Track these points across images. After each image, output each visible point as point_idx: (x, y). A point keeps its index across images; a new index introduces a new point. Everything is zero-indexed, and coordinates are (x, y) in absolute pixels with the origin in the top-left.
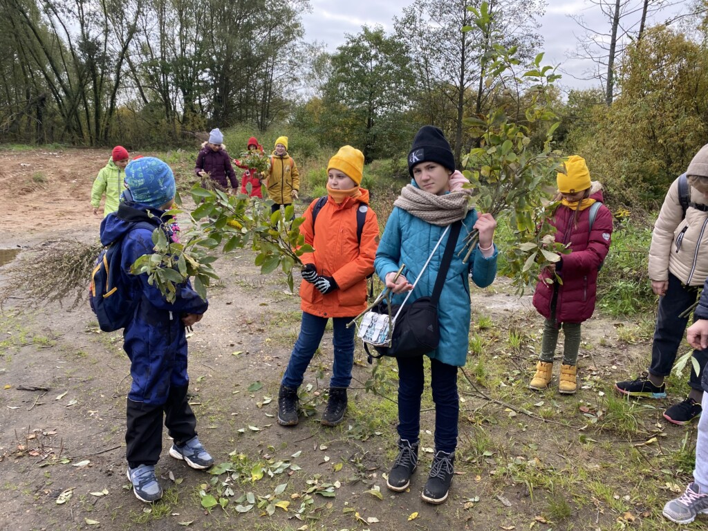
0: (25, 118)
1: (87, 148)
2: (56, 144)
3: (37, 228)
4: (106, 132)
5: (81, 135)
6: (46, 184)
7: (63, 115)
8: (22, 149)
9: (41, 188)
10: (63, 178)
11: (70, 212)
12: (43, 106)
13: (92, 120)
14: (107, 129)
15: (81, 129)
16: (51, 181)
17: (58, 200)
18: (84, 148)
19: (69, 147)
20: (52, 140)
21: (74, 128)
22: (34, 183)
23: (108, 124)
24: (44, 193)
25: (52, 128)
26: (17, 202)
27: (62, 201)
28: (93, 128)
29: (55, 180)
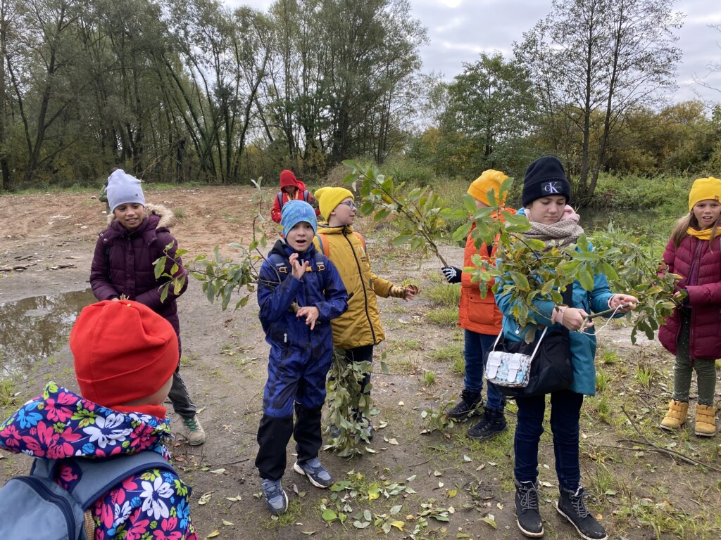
0: (167, 160)
1: (219, 185)
2: (193, 182)
4: (236, 170)
5: (214, 173)
6: (184, 219)
7: (199, 156)
8: (164, 187)
9: (181, 223)
10: (199, 213)
11: (205, 245)
12: (183, 148)
13: (224, 159)
14: (237, 166)
15: (214, 168)
16: (189, 216)
17: (195, 233)
18: (217, 185)
19: (204, 185)
20: (190, 179)
21: (208, 167)
23: (237, 162)
24: (183, 228)
25: (190, 168)
27: (198, 235)
28: (225, 166)
29: (193, 215)
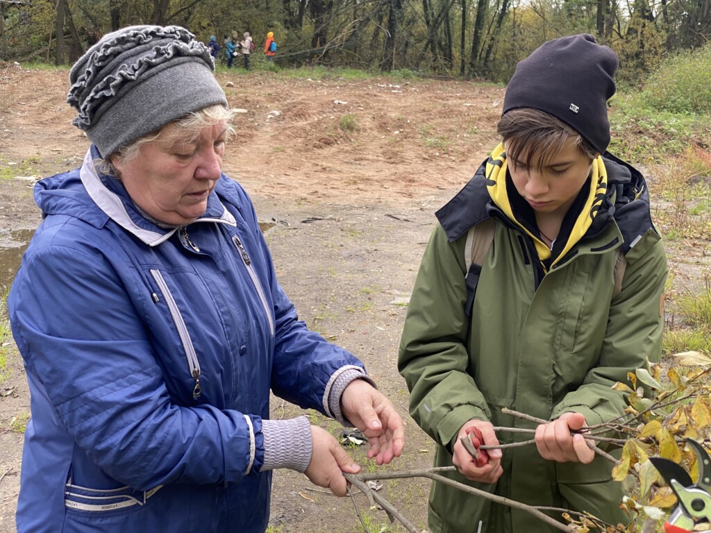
0: (371, 29)
1: (451, 79)
2: (406, 70)
3: (310, 198)
4: (488, 52)
5: (449, 57)
6: (355, 134)
7: (428, 23)
9: (347, 139)
10: (383, 127)
11: (367, 180)
12: (400, 7)
13: (470, 30)
14: (490, 47)
15: (450, 46)
16: (365, 130)
17: (362, 159)
18: (447, 79)
19: (424, 77)
21: (440, 44)
22: (339, 130)
23: (492, 39)
24: (349, 148)
25: (407, 45)
26: (306, 158)
27: (365, 162)
28: (469, 45)
29: (371, 129)
